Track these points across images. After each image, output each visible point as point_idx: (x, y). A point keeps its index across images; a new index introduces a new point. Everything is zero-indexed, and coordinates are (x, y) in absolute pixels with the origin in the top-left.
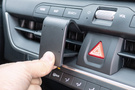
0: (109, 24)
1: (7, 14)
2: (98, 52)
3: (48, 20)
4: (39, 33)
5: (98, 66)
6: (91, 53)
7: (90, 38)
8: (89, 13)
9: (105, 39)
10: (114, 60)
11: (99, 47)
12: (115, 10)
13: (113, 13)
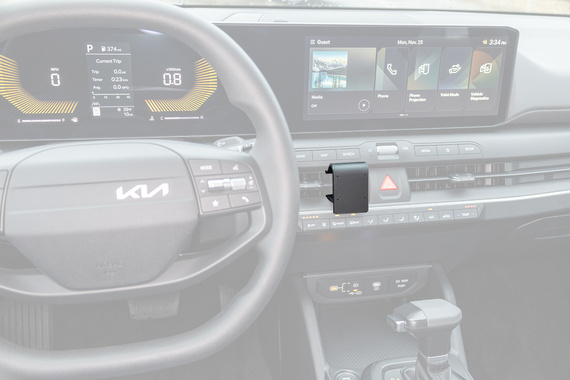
2: (390, 185)
9: (392, 172)
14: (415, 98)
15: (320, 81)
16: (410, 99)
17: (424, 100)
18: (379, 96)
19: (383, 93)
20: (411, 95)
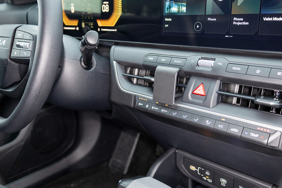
0: (210, 70)
1: (114, 62)
2: (200, 91)
3: (159, 68)
4: (153, 79)
5: (201, 102)
6: (195, 92)
7: (193, 82)
8: (193, 61)
9: (207, 82)
10: (214, 97)
11: (201, 87)
12: (214, 59)
13: (213, 62)
14: (238, 22)
15: (170, 7)
16: (234, 23)
17: (247, 23)
18: (209, 19)
19: (212, 16)
20: (235, 19)
